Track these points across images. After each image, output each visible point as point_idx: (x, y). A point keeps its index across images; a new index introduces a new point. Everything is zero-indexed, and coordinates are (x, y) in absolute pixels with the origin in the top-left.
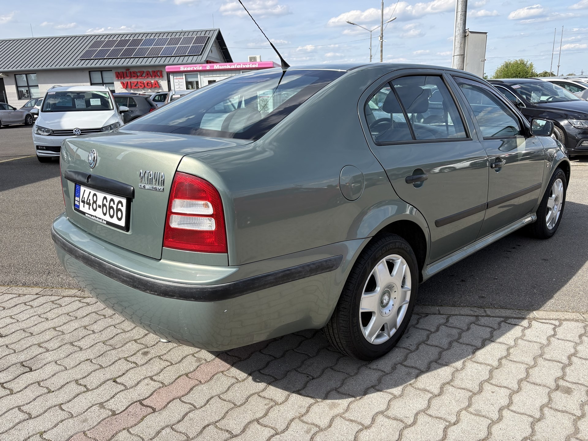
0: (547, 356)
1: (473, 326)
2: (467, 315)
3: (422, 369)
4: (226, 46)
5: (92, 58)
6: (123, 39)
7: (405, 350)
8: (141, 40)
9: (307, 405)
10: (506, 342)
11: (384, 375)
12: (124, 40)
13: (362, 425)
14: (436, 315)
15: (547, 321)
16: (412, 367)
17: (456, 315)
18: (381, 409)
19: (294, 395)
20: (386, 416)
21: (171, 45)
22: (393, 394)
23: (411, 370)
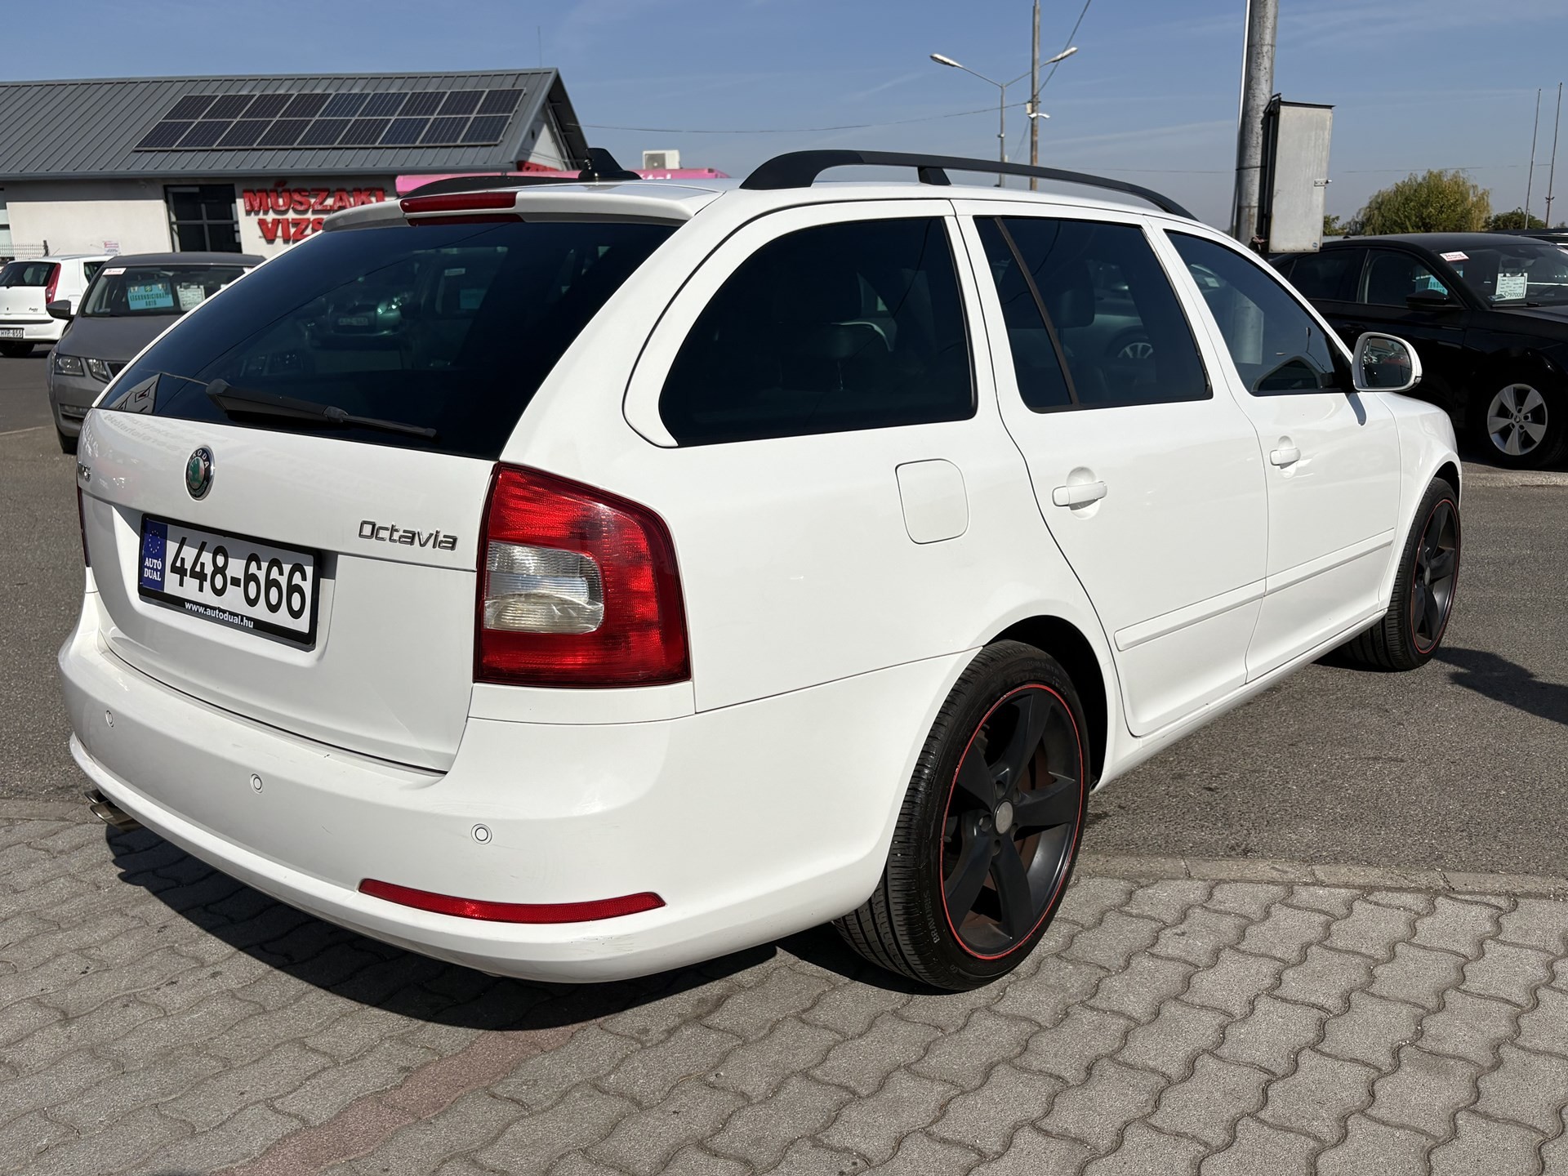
0: (1472, 985)
1: (1275, 908)
2: (1262, 882)
3: (1138, 1016)
4: (576, 121)
5: (174, 147)
6: (269, 92)
7: (1094, 971)
8: (324, 97)
9: (829, 1104)
10: (1363, 950)
11: (1036, 1033)
12: (273, 95)
13: (978, 1152)
14: (1179, 882)
15: (1478, 898)
16: (1113, 1012)
17: (1235, 881)
18: (1026, 1115)
19: (794, 1081)
20: (1040, 1130)
21: (412, 115)
22: (1058, 1077)
23: (1108, 1019)
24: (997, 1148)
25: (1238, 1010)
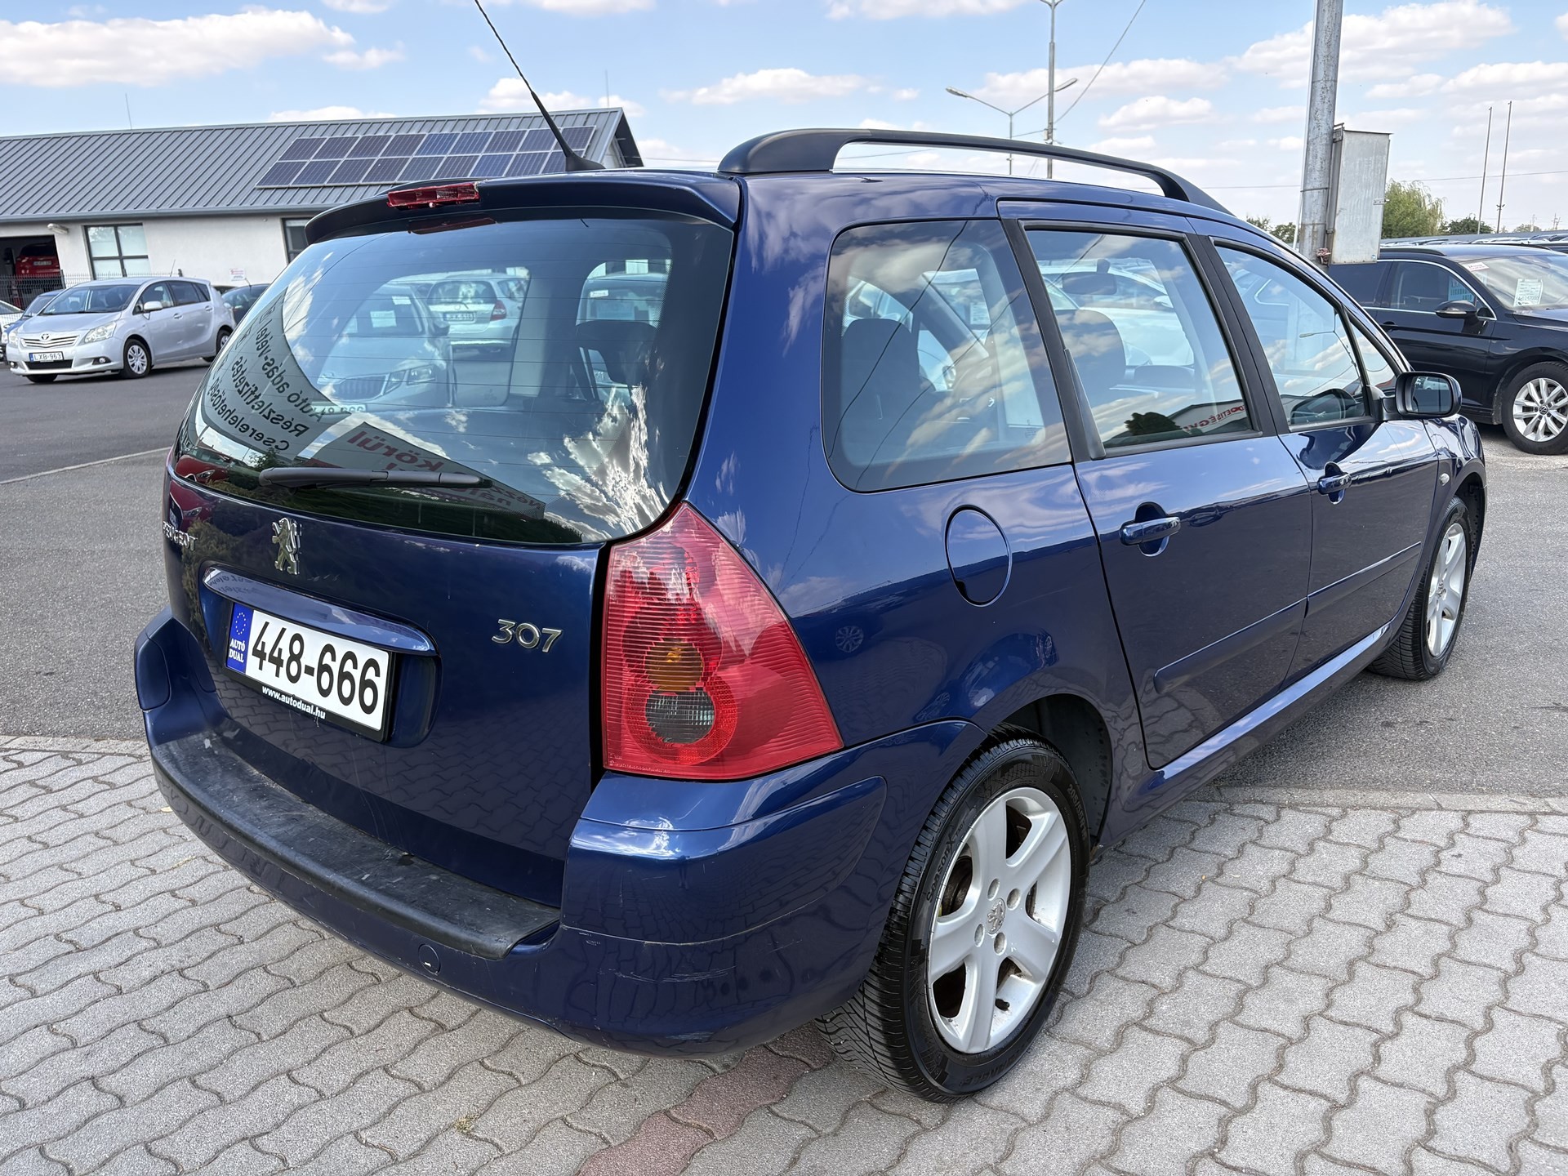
1: (1528, 834)
2: (1507, 812)
3: (1455, 922)
4: (638, 154)
5: (290, 185)
6: (370, 134)
7: (1398, 885)
9: (1232, 994)
11: (1375, 936)
12: (374, 137)
13: (1377, 1031)
14: (1434, 813)
16: (1431, 920)
17: (1482, 812)
18: (1402, 1003)
19: (1190, 974)
20: (1421, 1015)
21: (497, 151)
22: (1414, 973)
23: (1431, 926)
24: (1390, 1029)
25: (1539, 918)
